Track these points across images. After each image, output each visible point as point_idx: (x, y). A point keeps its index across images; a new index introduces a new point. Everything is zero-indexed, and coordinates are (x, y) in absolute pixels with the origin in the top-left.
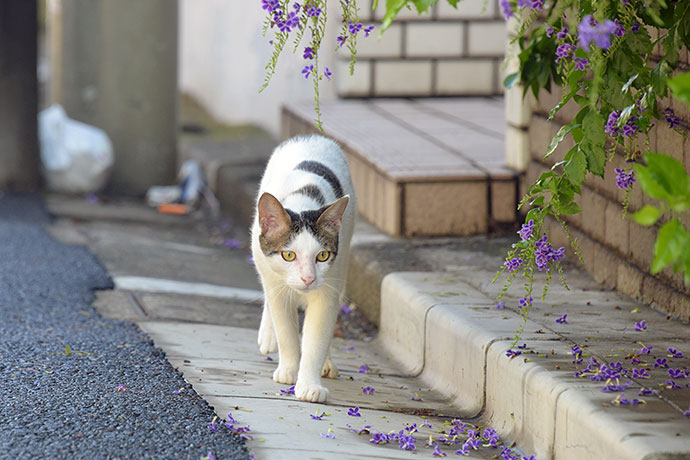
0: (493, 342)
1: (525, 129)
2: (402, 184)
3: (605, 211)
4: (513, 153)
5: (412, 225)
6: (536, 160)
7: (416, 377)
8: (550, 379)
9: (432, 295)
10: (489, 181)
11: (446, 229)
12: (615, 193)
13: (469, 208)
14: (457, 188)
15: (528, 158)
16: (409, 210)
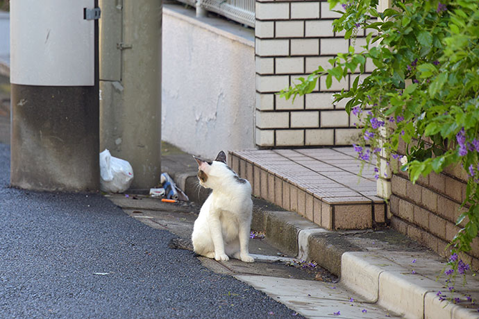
0: (426, 293)
1: (388, 180)
2: (333, 206)
3: (445, 226)
4: (382, 190)
5: (337, 224)
6: (393, 194)
7: (375, 303)
8: (467, 313)
9: (376, 265)
10: (373, 204)
11: (353, 226)
12: (452, 218)
13: (364, 216)
14: (358, 207)
15: (391, 193)
16: (336, 218)
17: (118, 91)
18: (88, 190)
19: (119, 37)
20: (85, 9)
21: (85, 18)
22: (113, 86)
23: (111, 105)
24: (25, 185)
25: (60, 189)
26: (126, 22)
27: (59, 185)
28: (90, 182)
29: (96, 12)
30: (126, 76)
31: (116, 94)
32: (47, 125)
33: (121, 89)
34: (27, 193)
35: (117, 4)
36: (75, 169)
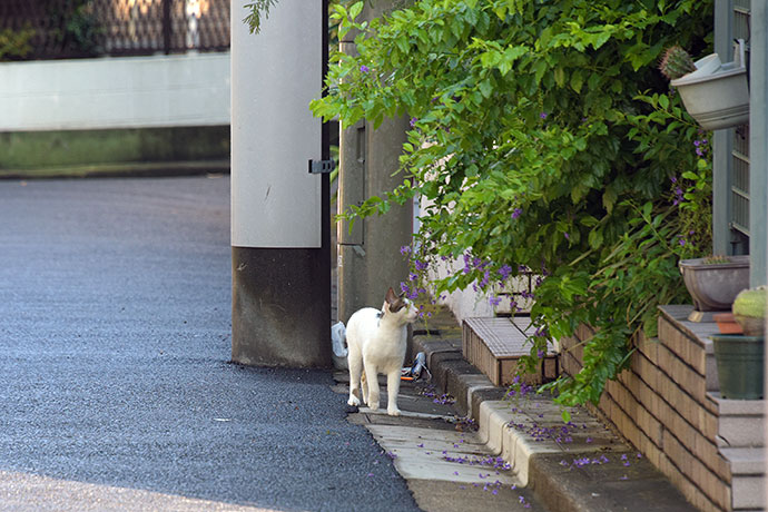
2: (499, 360)
10: (544, 358)
16: (503, 373)
17: (360, 256)
18: (314, 365)
19: (361, 194)
20: (310, 162)
21: (310, 171)
22: (354, 250)
23: (352, 273)
24: (245, 360)
25: (282, 364)
26: (369, 176)
27: (281, 359)
28: (316, 356)
29: (324, 165)
30: (370, 239)
31: (357, 260)
32: (268, 292)
33: (363, 254)
34: (243, 367)
35: (358, 157)
36: (299, 342)
